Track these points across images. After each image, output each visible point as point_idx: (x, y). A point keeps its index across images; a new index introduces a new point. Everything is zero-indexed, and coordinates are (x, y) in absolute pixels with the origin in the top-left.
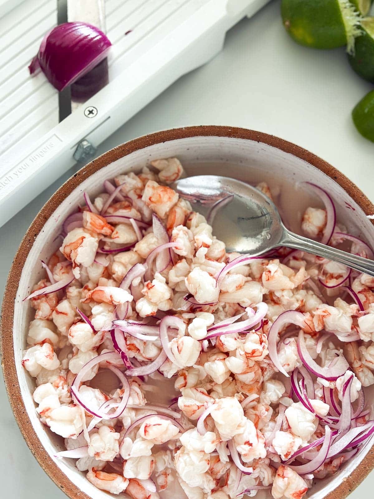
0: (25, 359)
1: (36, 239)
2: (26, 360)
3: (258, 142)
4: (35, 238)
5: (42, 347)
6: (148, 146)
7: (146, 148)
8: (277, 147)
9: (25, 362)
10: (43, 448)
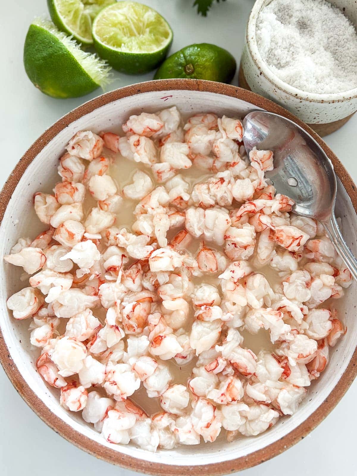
0: (107, 437)
1: (13, 358)
2: (109, 437)
3: (68, 126)
4: (10, 358)
5: (108, 417)
6: (4, 213)
7: (4, 215)
8: (82, 115)
9: (110, 439)
10: (191, 467)
